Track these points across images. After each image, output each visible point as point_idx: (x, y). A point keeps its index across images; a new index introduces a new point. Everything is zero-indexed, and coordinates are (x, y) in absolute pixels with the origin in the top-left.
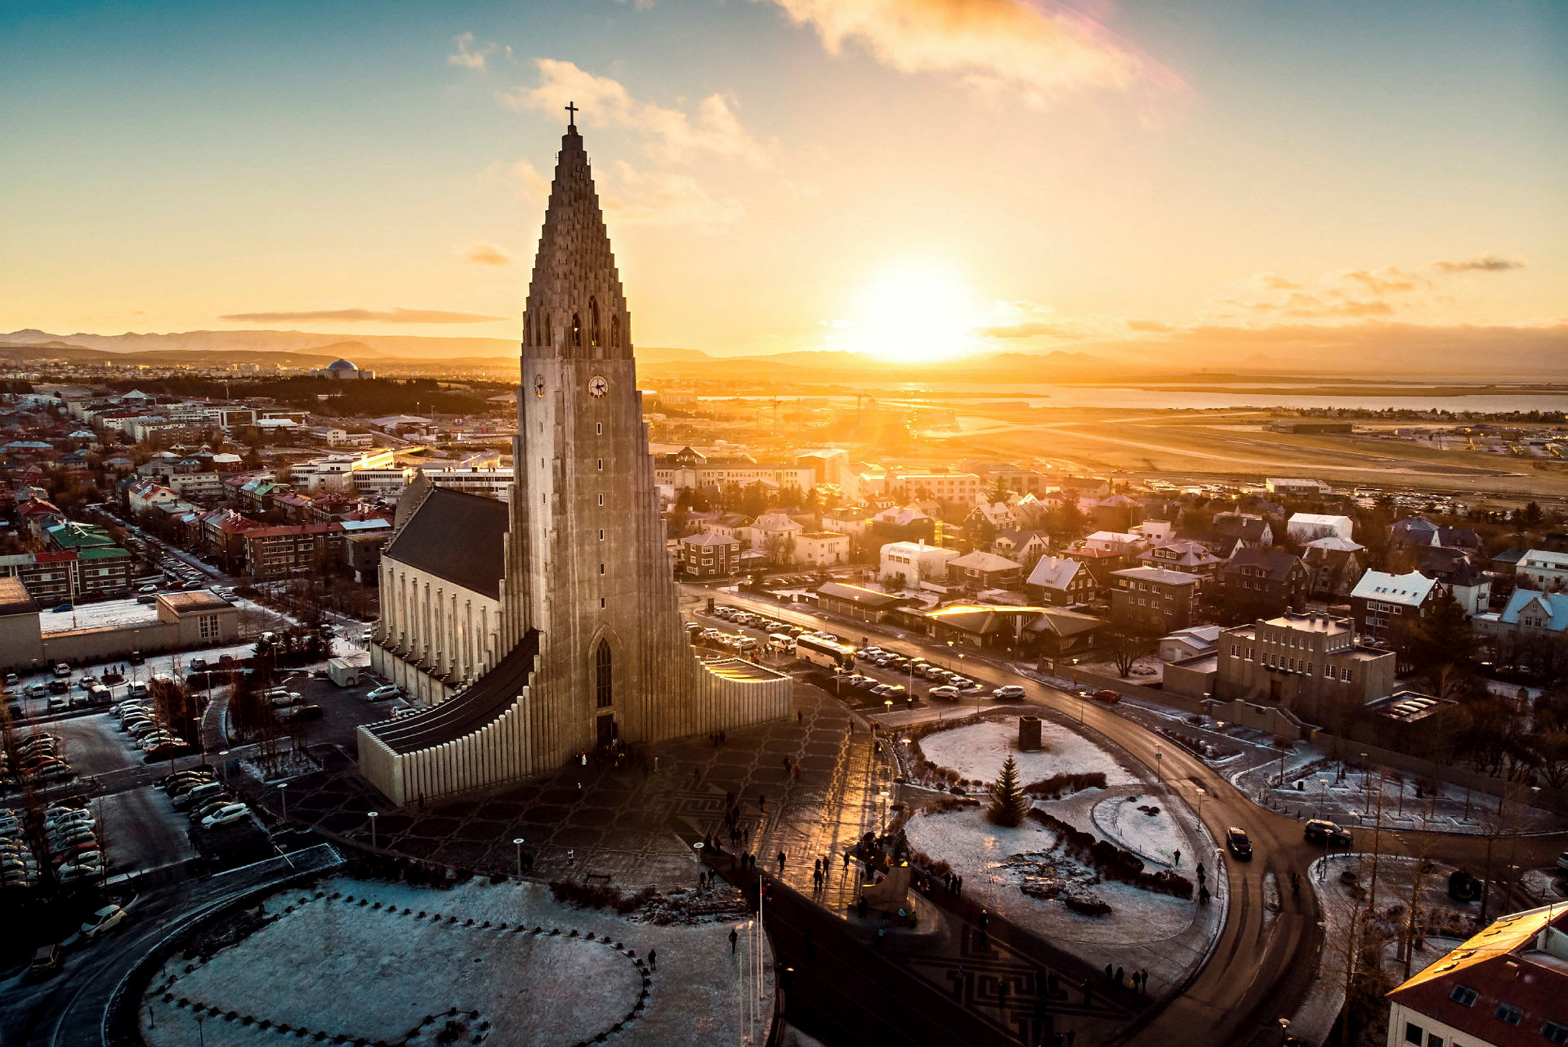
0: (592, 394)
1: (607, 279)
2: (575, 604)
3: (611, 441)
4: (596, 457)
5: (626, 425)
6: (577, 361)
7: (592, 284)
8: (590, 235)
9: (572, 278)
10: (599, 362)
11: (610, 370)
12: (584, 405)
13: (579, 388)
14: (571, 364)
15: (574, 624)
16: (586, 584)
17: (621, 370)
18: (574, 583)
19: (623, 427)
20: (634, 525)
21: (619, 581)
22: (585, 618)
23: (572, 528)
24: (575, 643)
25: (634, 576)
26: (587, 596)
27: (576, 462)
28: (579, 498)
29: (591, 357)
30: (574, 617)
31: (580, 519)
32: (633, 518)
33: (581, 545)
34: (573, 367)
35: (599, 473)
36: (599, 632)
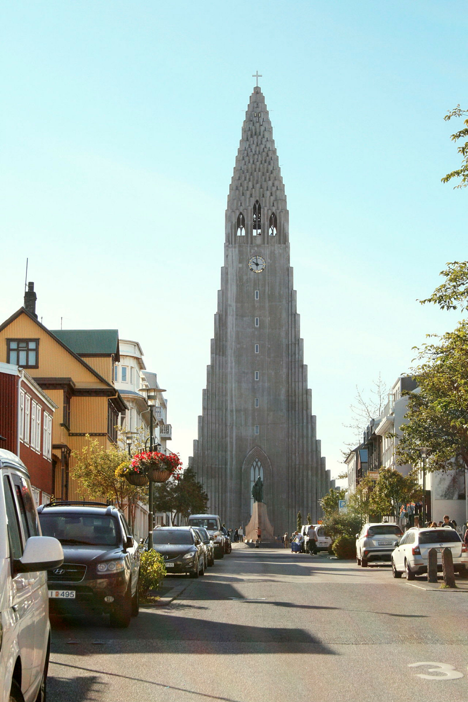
0: (252, 270)
1: (269, 189)
2: (232, 427)
3: (267, 305)
4: (253, 316)
5: (279, 293)
6: (240, 246)
7: (257, 191)
8: (260, 159)
9: (241, 188)
10: (258, 246)
11: (267, 252)
12: (245, 278)
13: (241, 265)
14: (235, 248)
15: (231, 443)
16: (242, 413)
17: (276, 252)
18: (232, 411)
19: (277, 294)
20: (285, 370)
21: (271, 413)
22: (240, 439)
23: (231, 368)
24: (232, 458)
25: (284, 410)
26: (243, 423)
27: (236, 319)
28: (238, 346)
29: (252, 243)
30: (231, 438)
31: (238, 362)
32: (284, 365)
33: (239, 382)
34: (237, 250)
35: (255, 328)
36: (251, 452)
